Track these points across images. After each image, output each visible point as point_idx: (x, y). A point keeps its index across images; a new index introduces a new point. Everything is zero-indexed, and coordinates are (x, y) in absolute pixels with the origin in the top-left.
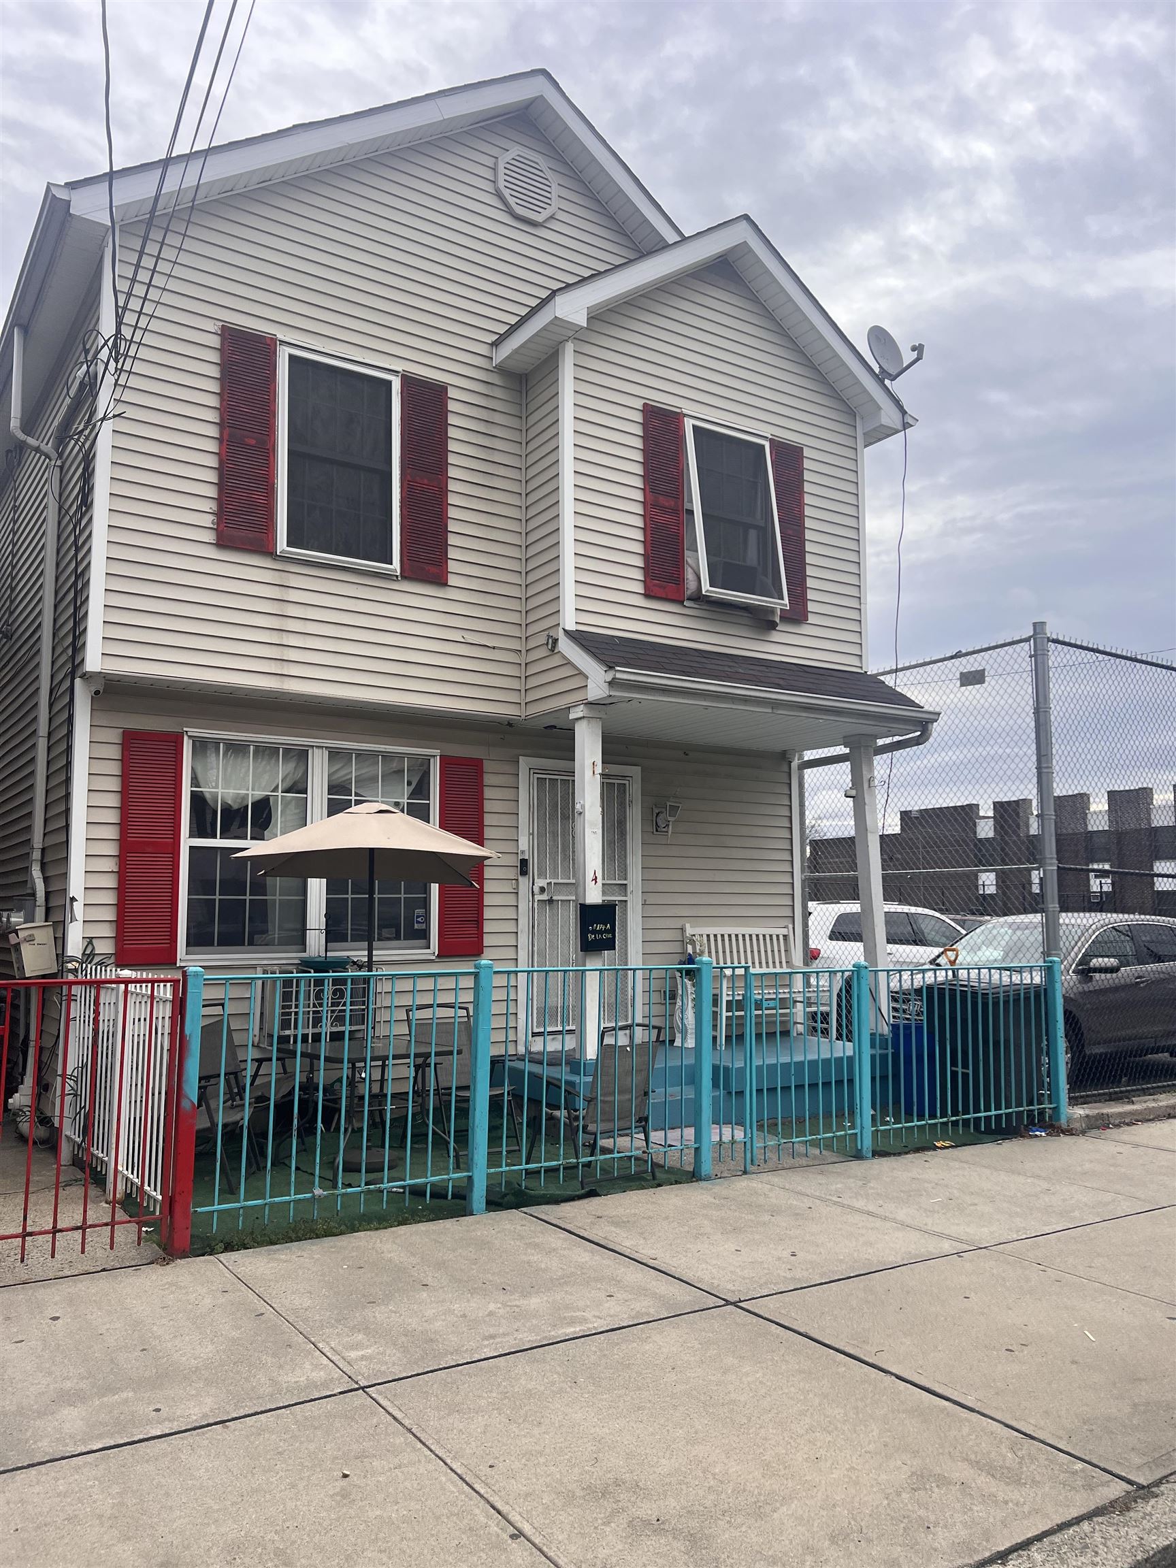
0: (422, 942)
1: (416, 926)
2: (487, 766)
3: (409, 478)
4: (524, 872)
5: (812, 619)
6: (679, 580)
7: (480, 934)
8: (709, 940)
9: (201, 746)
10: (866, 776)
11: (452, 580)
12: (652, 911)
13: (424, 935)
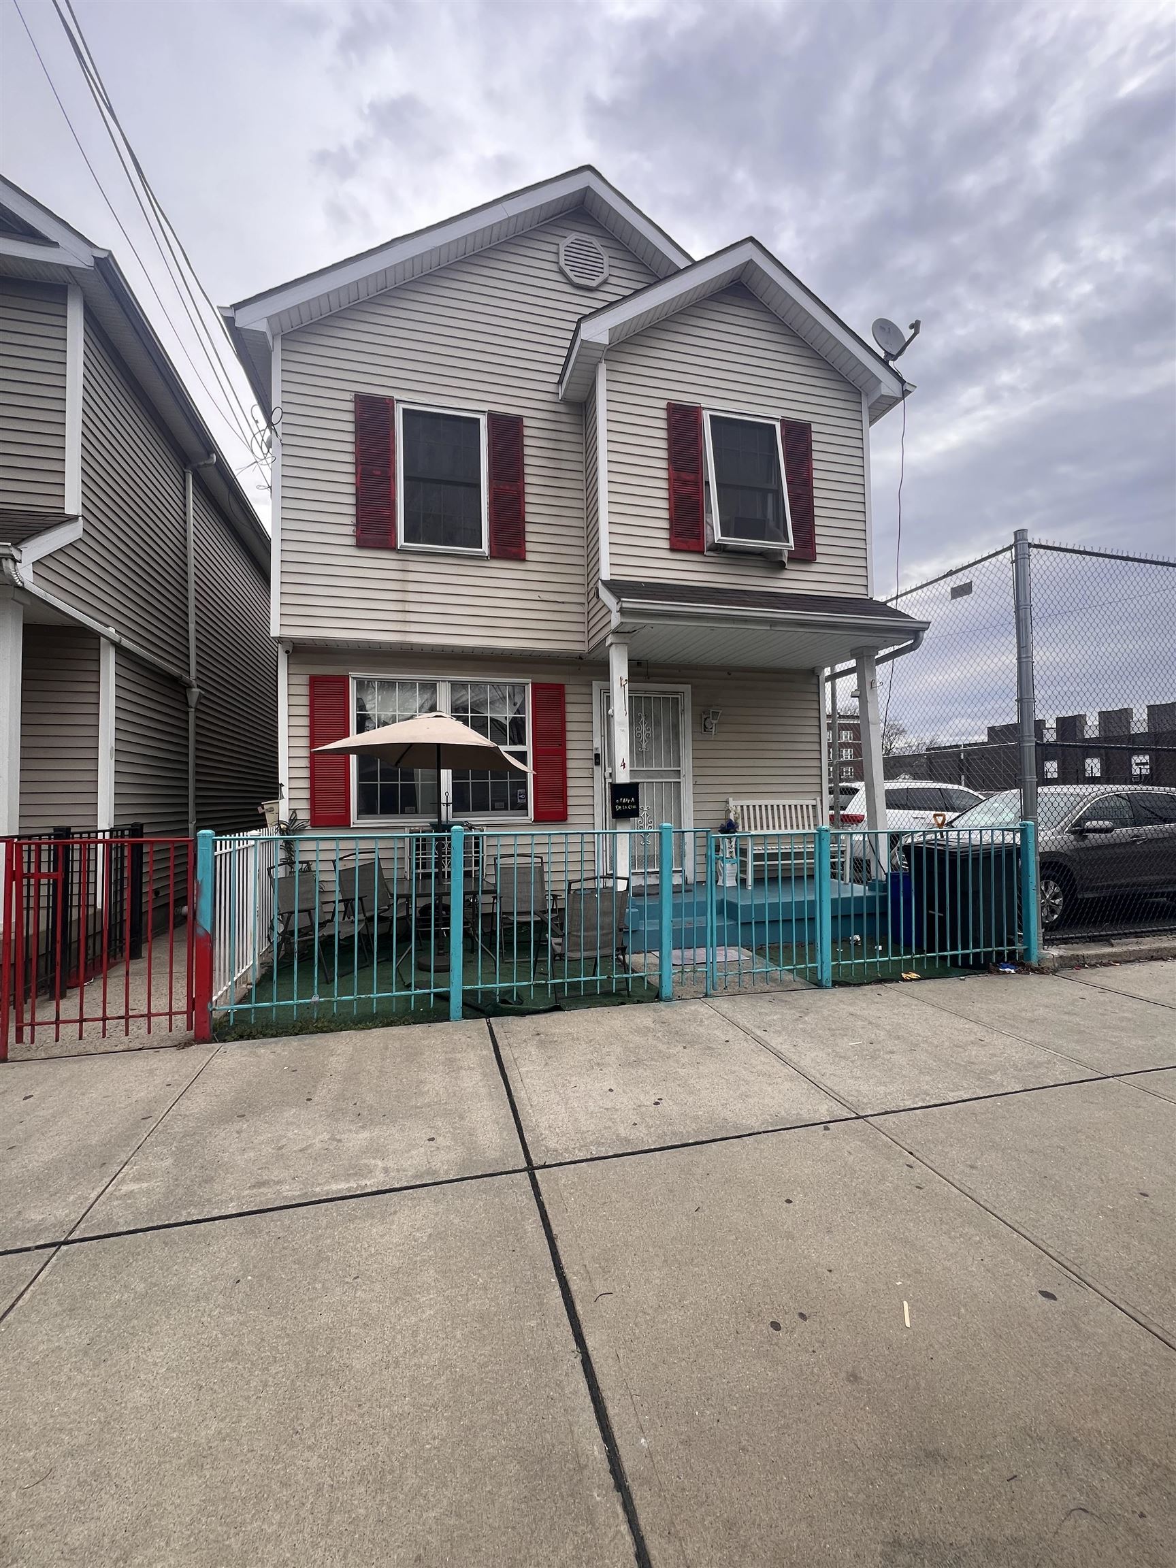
0: (524, 812)
1: (519, 801)
2: (568, 689)
3: (494, 486)
4: (597, 763)
5: (819, 559)
6: (699, 535)
7: (565, 806)
8: (742, 810)
9: (361, 684)
10: (868, 679)
11: (529, 557)
12: (700, 789)
13: (524, 807)
